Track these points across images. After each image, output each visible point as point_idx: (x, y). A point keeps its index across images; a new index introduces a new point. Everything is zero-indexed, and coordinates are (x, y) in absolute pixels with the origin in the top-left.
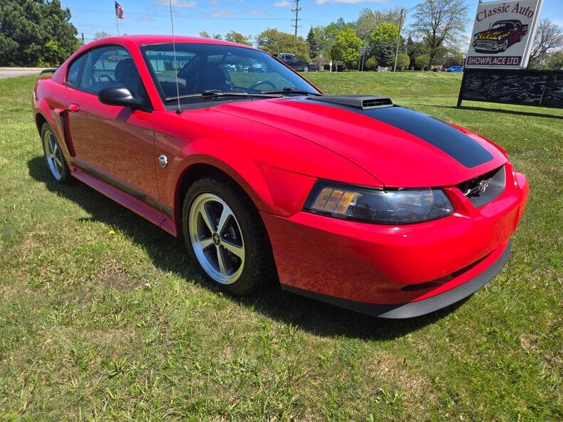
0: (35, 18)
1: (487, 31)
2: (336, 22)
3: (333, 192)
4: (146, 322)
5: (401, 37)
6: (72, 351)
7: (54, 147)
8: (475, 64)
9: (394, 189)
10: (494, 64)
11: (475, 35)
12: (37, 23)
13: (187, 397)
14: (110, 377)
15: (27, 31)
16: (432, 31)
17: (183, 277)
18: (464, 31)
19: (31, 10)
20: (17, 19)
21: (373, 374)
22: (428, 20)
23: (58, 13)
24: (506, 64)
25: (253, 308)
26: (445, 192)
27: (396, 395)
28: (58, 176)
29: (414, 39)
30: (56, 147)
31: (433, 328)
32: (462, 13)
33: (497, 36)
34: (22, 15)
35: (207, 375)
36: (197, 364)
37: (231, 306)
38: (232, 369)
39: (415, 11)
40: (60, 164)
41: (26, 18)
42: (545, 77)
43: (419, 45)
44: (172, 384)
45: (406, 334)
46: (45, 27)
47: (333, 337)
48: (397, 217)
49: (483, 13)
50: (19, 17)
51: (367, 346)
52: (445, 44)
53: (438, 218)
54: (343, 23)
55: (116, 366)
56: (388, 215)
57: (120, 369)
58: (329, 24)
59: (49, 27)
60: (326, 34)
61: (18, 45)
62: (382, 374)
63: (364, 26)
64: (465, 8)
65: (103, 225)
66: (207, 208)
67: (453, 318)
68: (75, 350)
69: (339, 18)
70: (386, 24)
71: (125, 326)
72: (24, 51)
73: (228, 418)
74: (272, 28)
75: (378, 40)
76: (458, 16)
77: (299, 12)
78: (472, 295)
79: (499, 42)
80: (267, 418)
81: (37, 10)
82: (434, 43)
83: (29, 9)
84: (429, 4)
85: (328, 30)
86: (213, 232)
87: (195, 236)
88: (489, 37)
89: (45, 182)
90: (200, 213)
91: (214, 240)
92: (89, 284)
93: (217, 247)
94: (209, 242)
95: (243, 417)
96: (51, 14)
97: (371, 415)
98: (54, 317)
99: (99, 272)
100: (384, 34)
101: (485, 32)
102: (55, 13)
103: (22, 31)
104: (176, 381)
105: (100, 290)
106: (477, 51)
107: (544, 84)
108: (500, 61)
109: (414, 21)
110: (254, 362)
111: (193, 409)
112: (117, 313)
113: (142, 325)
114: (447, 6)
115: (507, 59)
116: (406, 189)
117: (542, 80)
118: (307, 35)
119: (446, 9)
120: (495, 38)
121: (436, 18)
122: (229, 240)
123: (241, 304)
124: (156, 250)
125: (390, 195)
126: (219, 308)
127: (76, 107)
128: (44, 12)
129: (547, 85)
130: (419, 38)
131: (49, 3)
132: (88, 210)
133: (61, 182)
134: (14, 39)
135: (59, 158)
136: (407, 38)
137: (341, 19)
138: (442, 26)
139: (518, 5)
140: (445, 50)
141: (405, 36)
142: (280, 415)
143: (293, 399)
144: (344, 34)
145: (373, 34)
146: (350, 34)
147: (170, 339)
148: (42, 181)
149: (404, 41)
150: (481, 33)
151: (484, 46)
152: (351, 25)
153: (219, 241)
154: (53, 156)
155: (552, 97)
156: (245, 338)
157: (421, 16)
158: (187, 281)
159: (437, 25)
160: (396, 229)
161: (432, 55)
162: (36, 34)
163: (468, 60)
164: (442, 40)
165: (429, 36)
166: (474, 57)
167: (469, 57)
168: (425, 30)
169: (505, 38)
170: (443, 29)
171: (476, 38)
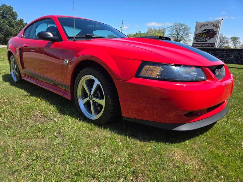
0: (12, 26)
2: (138, 32)
4: (54, 136)
6: (14, 148)
7: (15, 66)
8: (196, 46)
9: (179, 66)
10: (204, 46)
11: (195, 35)
12: (13, 28)
13: (75, 169)
14: (34, 160)
15: (8, 31)
17: (73, 117)
18: (189, 37)
19: (11, 23)
20: (4, 26)
21: (172, 158)
22: (175, 32)
23: (22, 24)
24: (208, 46)
25: (108, 130)
26: (202, 69)
27: (186, 167)
28: (15, 80)
30: (16, 66)
31: (198, 139)
32: (188, 30)
33: (204, 35)
34: (7, 24)
35: (86, 158)
36: (81, 153)
37: (97, 129)
38: (99, 156)
39: (169, 29)
40: (17, 74)
41: (8, 26)
42: (225, 51)
44: (67, 162)
45: (186, 140)
46: (16, 30)
47: (150, 142)
49: (198, 26)
50: (5, 25)
51: (167, 146)
52: (181, 42)
53: (200, 81)
55: (37, 155)
57: (39, 156)
58: (135, 33)
59: (18, 30)
60: (134, 37)
61: (4, 37)
62: (177, 158)
64: (189, 28)
65: (35, 98)
66: (87, 83)
67: (206, 135)
68: (16, 147)
69: (139, 31)
70: (158, 34)
71: (43, 137)
72: (6, 39)
73: (97, 179)
76: (186, 31)
77: (123, 28)
78: (216, 122)
79: (205, 38)
80: (118, 179)
81: (13, 22)
83: (10, 22)
84: (175, 27)
85: (135, 35)
86: (89, 94)
87: (80, 96)
88: (201, 35)
90: (83, 86)
91: (90, 98)
92: (26, 121)
93: (91, 101)
94: (87, 99)
95: (106, 178)
96: (19, 25)
97: (175, 176)
98: (6, 133)
99: (31, 116)
101: (199, 34)
102: (21, 24)
103: (6, 31)
104: (69, 161)
105: (31, 123)
106: (196, 41)
107: (224, 54)
108: (206, 45)
109: (169, 33)
110: (111, 153)
111: (78, 174)
112: (39, 132)
113: (52, 137)
114: (182, 27)
115: (209, 44)
117: (224, 53)
119: (182, 28)
120: (203, 36)
121: (178, 32)
122: (97, 97)
123: (102, 128)
124: (60, 107)
126: (91, 130)
127: (26, 45)
128: (16, 24)
129: (226, 55)
131: (19, 20)
132: (28, 92)
133: (17, 82)
134: (2, 34)
135: (17, 71)
137: (140, 32)
138: (180, 35)
139: (212, 23)
142: (126, 177)
143: (132, 169)
147: (66, 143)
148: (8, 82)
150: (198, 34)
151: (199, 39)
153: (92, 98)
154: (14, 71)
155: (229, 60)
156: (105, 142)
157: (172, 31)
158: (75, 119)
159: (178, 34)
162: (12, 32)
163: (193, 45)
164: (180, 40)
165: (175, 38)
166: (195, 44)
167: (193, 44)
168: (173, 36)
169: (208, 36)
170: (180, 36)
171: (196, 36)
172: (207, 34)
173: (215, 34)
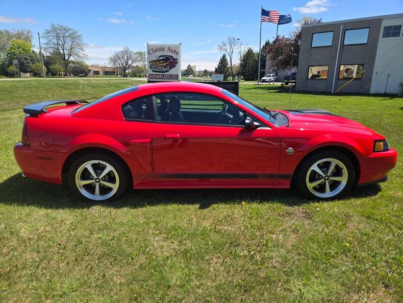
5: (33, 51)
11: (150, 62)
29: (44, 53)
49: (151, 50)
75: (14, 52)
79: (165, 67)
88: (158, 63)
90: (313, 170)
100: (18, 48)
101: (155, 61)
106: (153, 71)
108: (168, 77)
114: (68, 33)
115: (171, 76)
120: (162, 65)
136: (38, 52)
139: (169, 48)
150: (153, 61)
151: (157, 69)
169: (167, 65)
171: (151, 64)
172: (165, 63)
173: (177, 63)
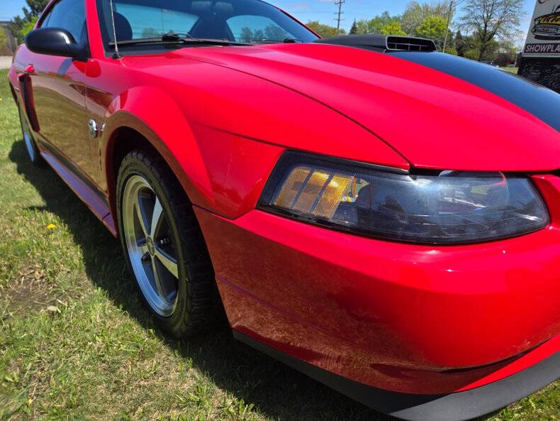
1: (549, 15)
2: (380, 15)
3: (310, 175)
5: (449, 31)
8: (534, 52)
9: (431, 173)
10: (557, 52)
11: (535, 20)
16: (483, 25)
17: (110, 298)
22: (479, 13)
26: (534, 184)
29: (463, 34)
32: (517, 5)
39: (465, 4)
43: (468, 39)
48: (437, 230)
52: (496, 38)
53: (519, 234)
54: (389, 17)
56: (416, 223)
58: (374, 18)
60: (370, 28)
63: (410, 19)
70: (433, 18)
74: (313, 21)
75: (425, 34)
76: (512, 9)
77: (343, 5)
82: (485, 38)
85: (372, 24)
86: (147, 236)
87: (132, 238)
88: (552, 21)
89: (17, 163)
90: (135, 205)
91: (149, 248)
93: (152, 257)
94: (145, 249)
99: (13, 281)
100: (431, 27)
109: (464, 14)
116: (457, 174)
118: (350, 28)
121: (488, 12)
125: (422, 185)
130: (469, 33)
136: (456, 31)
137: (386, 13)
138: (495, 19)
140: (496, 45)
141: (453, 30)
144: (389, 27)
145: (419, 27)
146: (395, 28)
149: (453, 35)
150: (543, 17)
151: (546, 32)
152: (396, 19)
153: (153, 249)
157: (471, 9)
159: (489, 18)
160: (433, 252)
161: (483, 50)
163: (526, 48)
164: (494, 34)
165: (480, 30)
166: (533, 45)
167: (527, 45)
168: (475, 24)
170: (495, 22)
171: (537, 23)
